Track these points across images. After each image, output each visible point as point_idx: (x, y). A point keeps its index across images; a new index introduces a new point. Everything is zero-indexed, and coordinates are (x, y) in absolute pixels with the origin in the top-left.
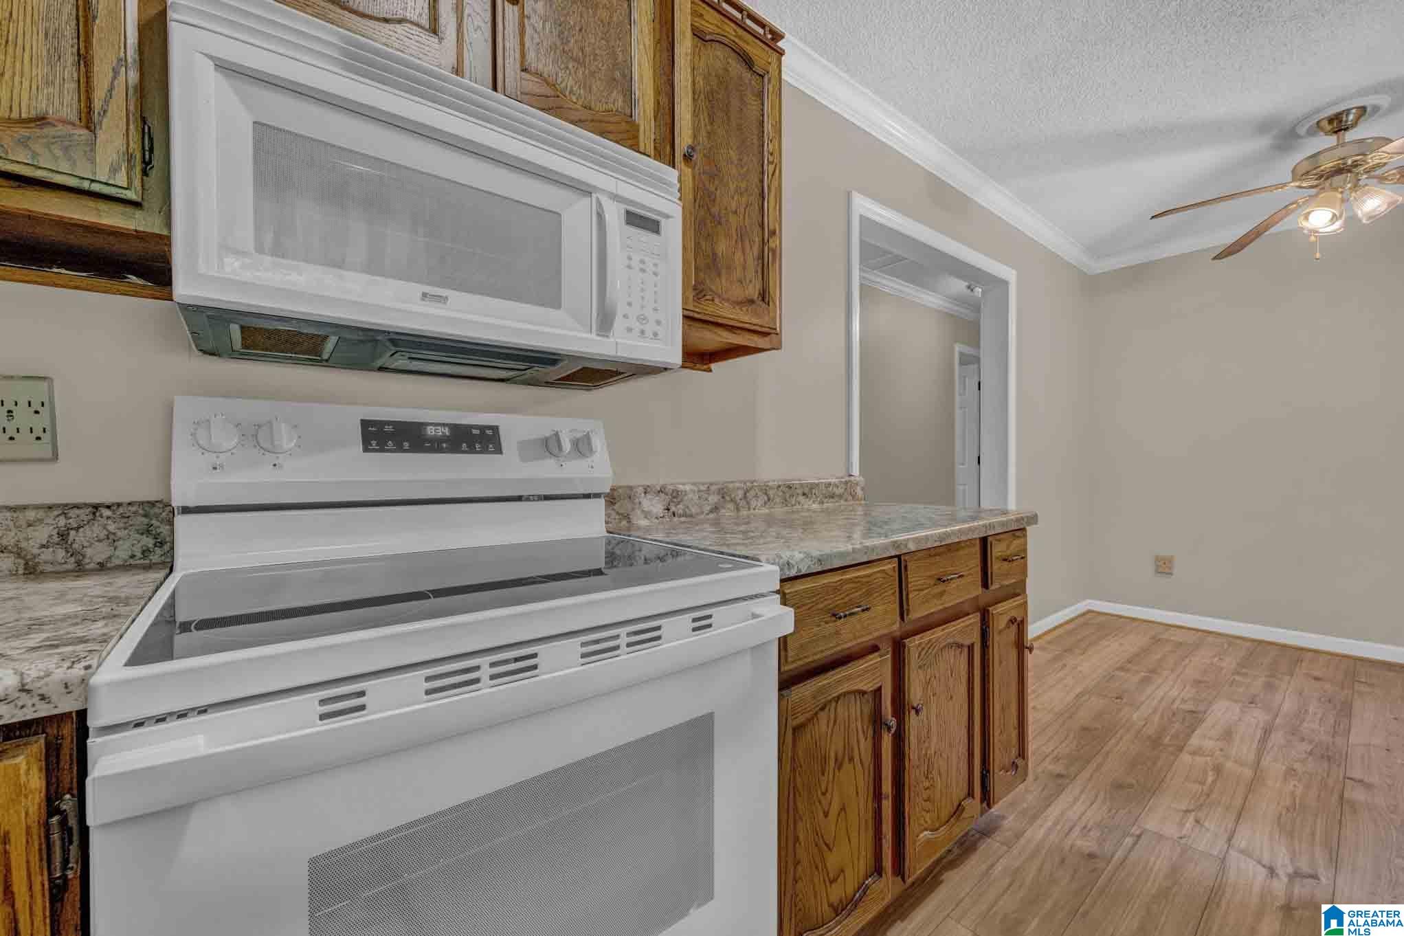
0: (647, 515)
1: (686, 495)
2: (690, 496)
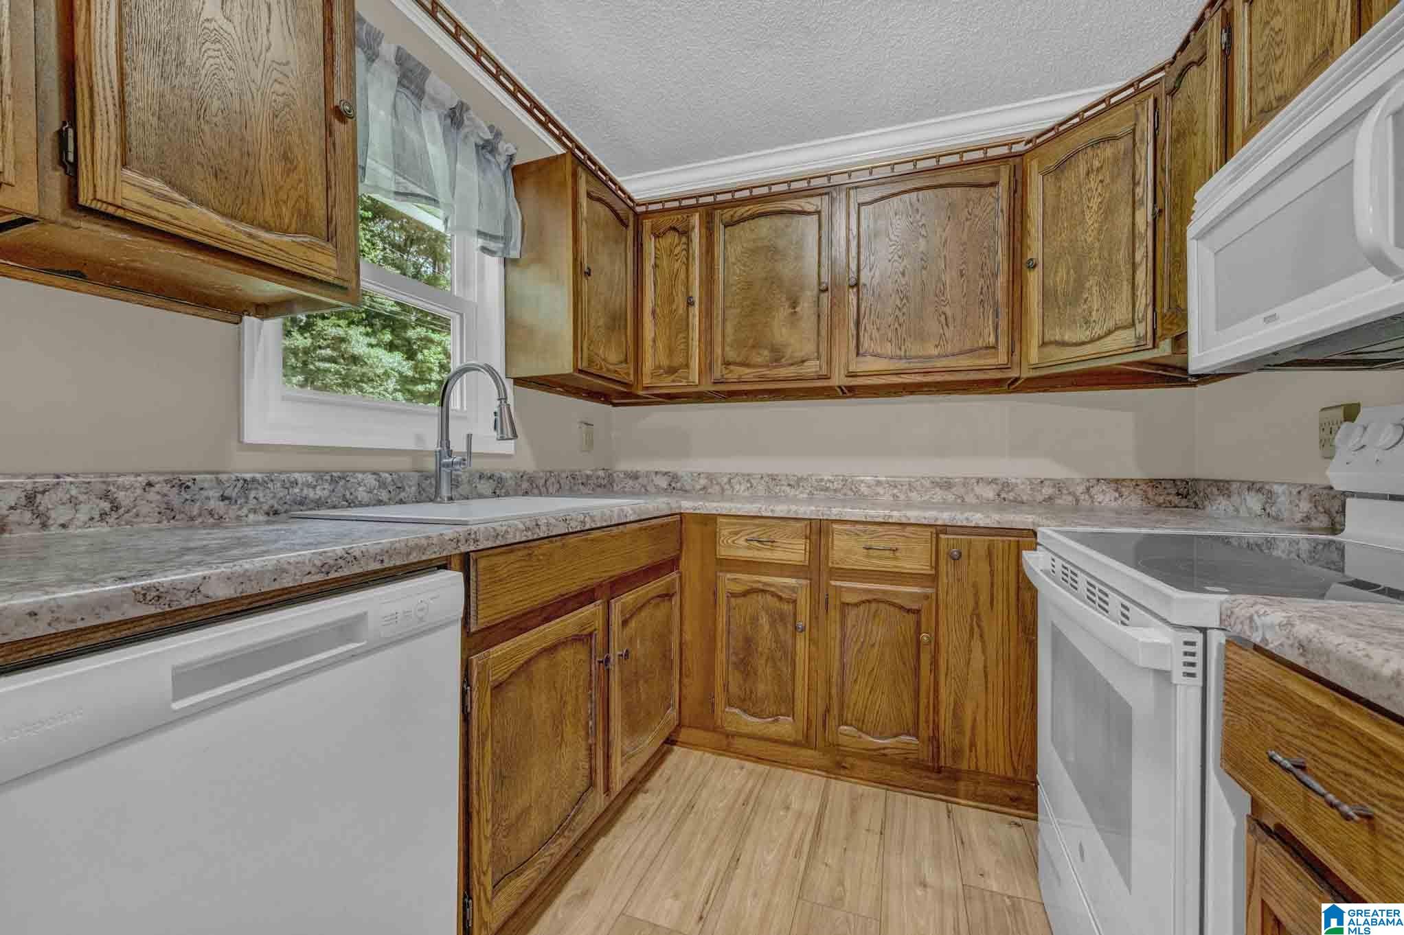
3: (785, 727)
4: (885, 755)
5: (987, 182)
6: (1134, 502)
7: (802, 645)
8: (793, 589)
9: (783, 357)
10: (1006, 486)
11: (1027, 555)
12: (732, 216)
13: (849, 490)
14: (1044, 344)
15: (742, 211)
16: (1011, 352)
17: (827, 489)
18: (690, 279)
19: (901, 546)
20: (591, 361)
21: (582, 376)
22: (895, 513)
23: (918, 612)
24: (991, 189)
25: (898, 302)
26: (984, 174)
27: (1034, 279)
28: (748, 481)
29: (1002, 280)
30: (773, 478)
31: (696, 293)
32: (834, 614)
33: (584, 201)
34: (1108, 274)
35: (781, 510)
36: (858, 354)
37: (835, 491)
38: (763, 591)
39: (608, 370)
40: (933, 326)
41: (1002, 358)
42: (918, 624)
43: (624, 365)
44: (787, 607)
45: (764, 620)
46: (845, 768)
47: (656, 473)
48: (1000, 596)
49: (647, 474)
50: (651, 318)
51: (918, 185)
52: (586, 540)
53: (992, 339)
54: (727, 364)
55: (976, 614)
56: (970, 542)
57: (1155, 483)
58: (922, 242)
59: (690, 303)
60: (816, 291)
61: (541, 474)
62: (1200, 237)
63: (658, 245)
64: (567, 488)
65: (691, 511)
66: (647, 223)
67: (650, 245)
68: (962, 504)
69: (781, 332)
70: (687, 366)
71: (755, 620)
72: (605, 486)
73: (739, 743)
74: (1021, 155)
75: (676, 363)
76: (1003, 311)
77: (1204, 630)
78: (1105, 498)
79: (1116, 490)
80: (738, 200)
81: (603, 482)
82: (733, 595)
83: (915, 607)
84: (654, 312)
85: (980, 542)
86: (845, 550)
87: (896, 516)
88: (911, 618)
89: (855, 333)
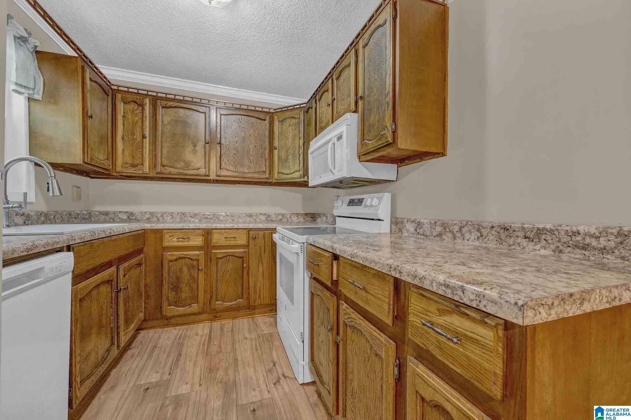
0: (408, 231)
1: (424, 225)
2: (426, 225)
3: (195, 308)
4: (232, 308)
5: (263, 119)
6: (302, 220)
7: (201, 276)
8: (198, 255)
9: (190, 166)
10: (269, 216)
11: (274, 235)
12: (166, 104)
13: (216, 217)
14: (279, 173)
15: (170, 104)
16: (270, 174)
17: (207, 218)
18: (144, 126)
19: (237, 236)
20: (92, 159)
21: (87, 165)
22: (235, 225)
23: (243, 257)
24: (264, 121)
25: (235, 152)
26: (262, 116)
27: (276, 152)
28: (172, 215)
29: (267, 151)
30: (183, 214)
31: (147, 133)
32: (214, 262)
33: (88, 81)
34: (294, 155)
35: (192, 226)
36: (220, 169)
37: (210, 219)
38: (184, 258)
39: (100, 163)
40: (246, 162)
41: (267, 176)
42: (243, 261)
43: (106, 161)
44: (195, 263)
45: (185, 269)
46: (217, 317)
47: (120, 212)
48: (267, 249)
49: (114, 213)
50: (121, 140)
51: (242, 114)
52: (111, 240)
53: (264, 169)
54: (164, 166)
55: (260, 256)
56: (259, 233)
57: (306, 214)
58: (243, 133)
59: (144, 137)
60: (204, 143)
61: (52, 213)
62: (311, 153)
63: (125, 107)
64: (66, 220)
65: (150, 228)
66: (119, 96)
67: (120, 107)
68: (256, 222)
69: (188, 155)
70: (142, 164)
71: (181, 270)
72: (87, 219)
73: (173, 321)
74: (273, 113)
75: (136, 162)
76: (267, 161)
77: (304, 243)
78: (295, 219)
79: (297, 216)
80: (169, 98)
81: (87, 217)
82: (171, 261)
83: (241, 256)
84: (123, 138)
85: (261, 233)
86: (217, 239)
87: (236, 226)
88: (241, 260)
89: (219, 160)
